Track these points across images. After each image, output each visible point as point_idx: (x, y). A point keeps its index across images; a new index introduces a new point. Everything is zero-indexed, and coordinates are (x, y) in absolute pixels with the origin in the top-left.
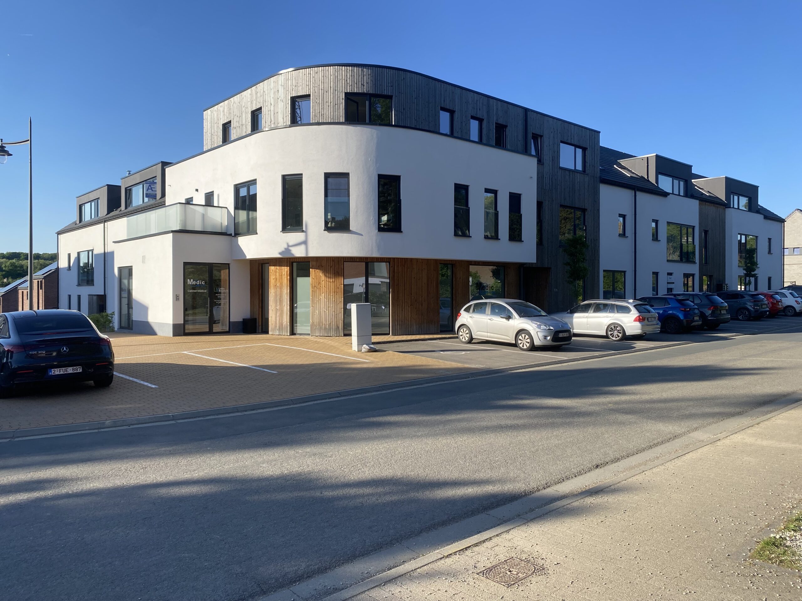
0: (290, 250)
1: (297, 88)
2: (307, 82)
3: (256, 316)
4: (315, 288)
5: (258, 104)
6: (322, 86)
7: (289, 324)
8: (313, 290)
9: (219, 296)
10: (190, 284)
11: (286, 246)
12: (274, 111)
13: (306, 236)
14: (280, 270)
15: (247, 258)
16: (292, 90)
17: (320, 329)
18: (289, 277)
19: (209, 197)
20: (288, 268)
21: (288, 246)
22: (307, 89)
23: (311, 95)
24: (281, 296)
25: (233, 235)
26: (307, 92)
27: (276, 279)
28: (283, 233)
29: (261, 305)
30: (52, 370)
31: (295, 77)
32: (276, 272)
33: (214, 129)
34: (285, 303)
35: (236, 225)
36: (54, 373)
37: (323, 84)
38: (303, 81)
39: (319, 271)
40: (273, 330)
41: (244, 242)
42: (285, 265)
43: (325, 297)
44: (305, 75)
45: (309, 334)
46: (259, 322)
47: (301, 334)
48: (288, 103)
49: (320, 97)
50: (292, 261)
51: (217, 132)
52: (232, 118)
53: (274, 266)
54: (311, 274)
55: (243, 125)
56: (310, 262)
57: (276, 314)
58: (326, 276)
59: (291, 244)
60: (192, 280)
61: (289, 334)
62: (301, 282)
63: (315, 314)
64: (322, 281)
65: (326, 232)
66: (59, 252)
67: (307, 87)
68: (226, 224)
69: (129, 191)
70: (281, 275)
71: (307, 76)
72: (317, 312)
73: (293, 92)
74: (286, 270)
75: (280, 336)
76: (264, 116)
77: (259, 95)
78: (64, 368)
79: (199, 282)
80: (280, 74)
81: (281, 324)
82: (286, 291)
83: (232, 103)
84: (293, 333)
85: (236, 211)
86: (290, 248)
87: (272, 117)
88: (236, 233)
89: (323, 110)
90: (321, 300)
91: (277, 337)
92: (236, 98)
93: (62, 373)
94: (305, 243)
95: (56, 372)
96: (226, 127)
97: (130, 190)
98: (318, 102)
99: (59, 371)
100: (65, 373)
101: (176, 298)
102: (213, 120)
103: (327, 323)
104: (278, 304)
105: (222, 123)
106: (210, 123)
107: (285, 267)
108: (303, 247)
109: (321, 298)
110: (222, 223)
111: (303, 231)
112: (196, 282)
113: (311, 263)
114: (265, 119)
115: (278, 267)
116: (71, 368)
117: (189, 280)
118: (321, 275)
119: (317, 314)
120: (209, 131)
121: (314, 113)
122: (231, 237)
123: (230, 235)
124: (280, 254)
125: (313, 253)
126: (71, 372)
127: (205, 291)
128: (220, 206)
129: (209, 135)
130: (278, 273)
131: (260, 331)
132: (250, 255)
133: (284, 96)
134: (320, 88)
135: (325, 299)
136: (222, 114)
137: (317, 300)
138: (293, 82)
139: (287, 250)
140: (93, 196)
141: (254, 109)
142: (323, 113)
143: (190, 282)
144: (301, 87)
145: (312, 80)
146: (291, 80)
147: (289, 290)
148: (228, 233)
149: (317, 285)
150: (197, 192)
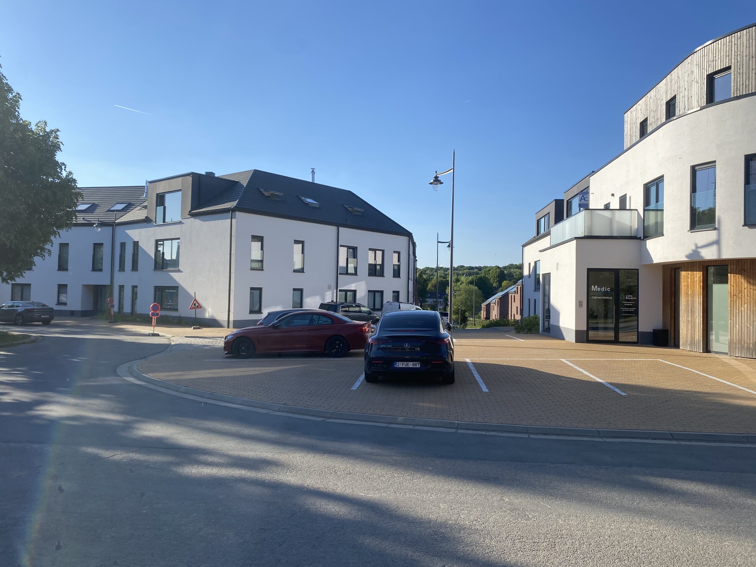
0: (699, 252)
1: (714, 63)
2: (727, 53)
3: (669, 328)
4: (735, 297)
5: (672, 92)
6: (748, 52)
7: (701, 339)
8: (732, 299)
9: (626, 303)
10: (594, 290)
11: (693, 248)
12: (688, 96)
13: (719, 235)
14: (692, 275)
15: (654, 262)
16: (709, 67)
17: (742, 347)
18: (702, 284)
19: (623, 200)
20: (701, 273)
21: (697, 247)
22: (727, 60)
23: (733, 66)
24: (693, 306)
25: (642, 238)
26: (727, 63)
27: (688, 286)
28: (691, 232)
29: (673, 315)
30: (397, 363)
31: (712, 50)
32: (687, 278)
33: (633, 130)
34: (697, 314)
35: (645, 229)
36: (398, 366)
37: (748, 49)
38: (722, 52)
39: (740, 276)
40: (685, 344)
41: (651, 245)
42: (698, 270)
43: (749, 309)
44: (725, 45)
45: (727, 354)
46: (671, 335)
47: (717, 353)
48: (703, 82)
49: (744, 66)
50: (706, 265)
51: (635, 132)
52: (648, 114)
53: (686, 271)
54: (729, 280)
55: (658, 119)
56: (728, 265)
57: (687, 327)
58: (750, 283)
59: (700, 244)
60: (596, 287)
61: (701, 352)
62: (717, 289)
63: (735, 329)
64: (745, 289)
65: (746, 228)
66: (524, 263)
67: (727, 58)
68: (637, 228)
69: (569, 203)
70: (693, 282)
71: (728, 44)
72: (737, 327)
73: (710, 69)
74: (698, 275)
75: (692, 353)
76: (678, 104)
77: (673, 82)
78: (406, 363)
79: (604, 288)
80: (695, 52)
81: (693, 339)
82: (698, 301)
83: (649, 98)
84: (707, 349)
85: (645, 212)
86: (700, 250)
87: (686, 103)
88: (645, 236)
89: (747, 81)
90: (743, 312)
91: (687, 353)
92: (652, 93)
93: (404, 366)
94: (717, 242)
95: (400, 365)
96: (644, 125)
97: (571, 202)
98: (741, 72)
99: (402, 364)
100: (407, 367)
101: (579, 304)
102: (632, 121)
103: (751, 341)
104: (690, 314)
105: (639, 122)
106: (629, 125)
107: (698, 272)
108: (715, 248)
109: (743, 309)
110: (631, 227)
111: (715, 229)
112: (601, 288)
113: (729, 267)
114: (680, 108)
115: (690, 272)
116: (411, 363)
117: (593, 286)
118: (743, 281)
119: (737, 329)
120: (629, 133)
121: (735, 87)
122: (640, 240)
123: (640, 238)
124: (687, 257)
125: (728, 254)
126: (411, 366)
127: (611, 298)
128: (632, 208)
129: (629, 137)
130: (690, 279)
131: (672, 344)
132: (656, 259)
133: (699, 76)
134: (744, 55)
135: (749, 312)
136: (640, 112)
137: (737, 312)
138: (710, 58)
139: (696, 252)
140: (545, 212)
141: (669, 99)
142: (747, 83)
143: (594, 288)
144: (719, 61)
145: (733, 49)
146: (708, 56)
147: (702, 299)
148: (638, 237)
149: (737, 294)
150: (613, 197)
